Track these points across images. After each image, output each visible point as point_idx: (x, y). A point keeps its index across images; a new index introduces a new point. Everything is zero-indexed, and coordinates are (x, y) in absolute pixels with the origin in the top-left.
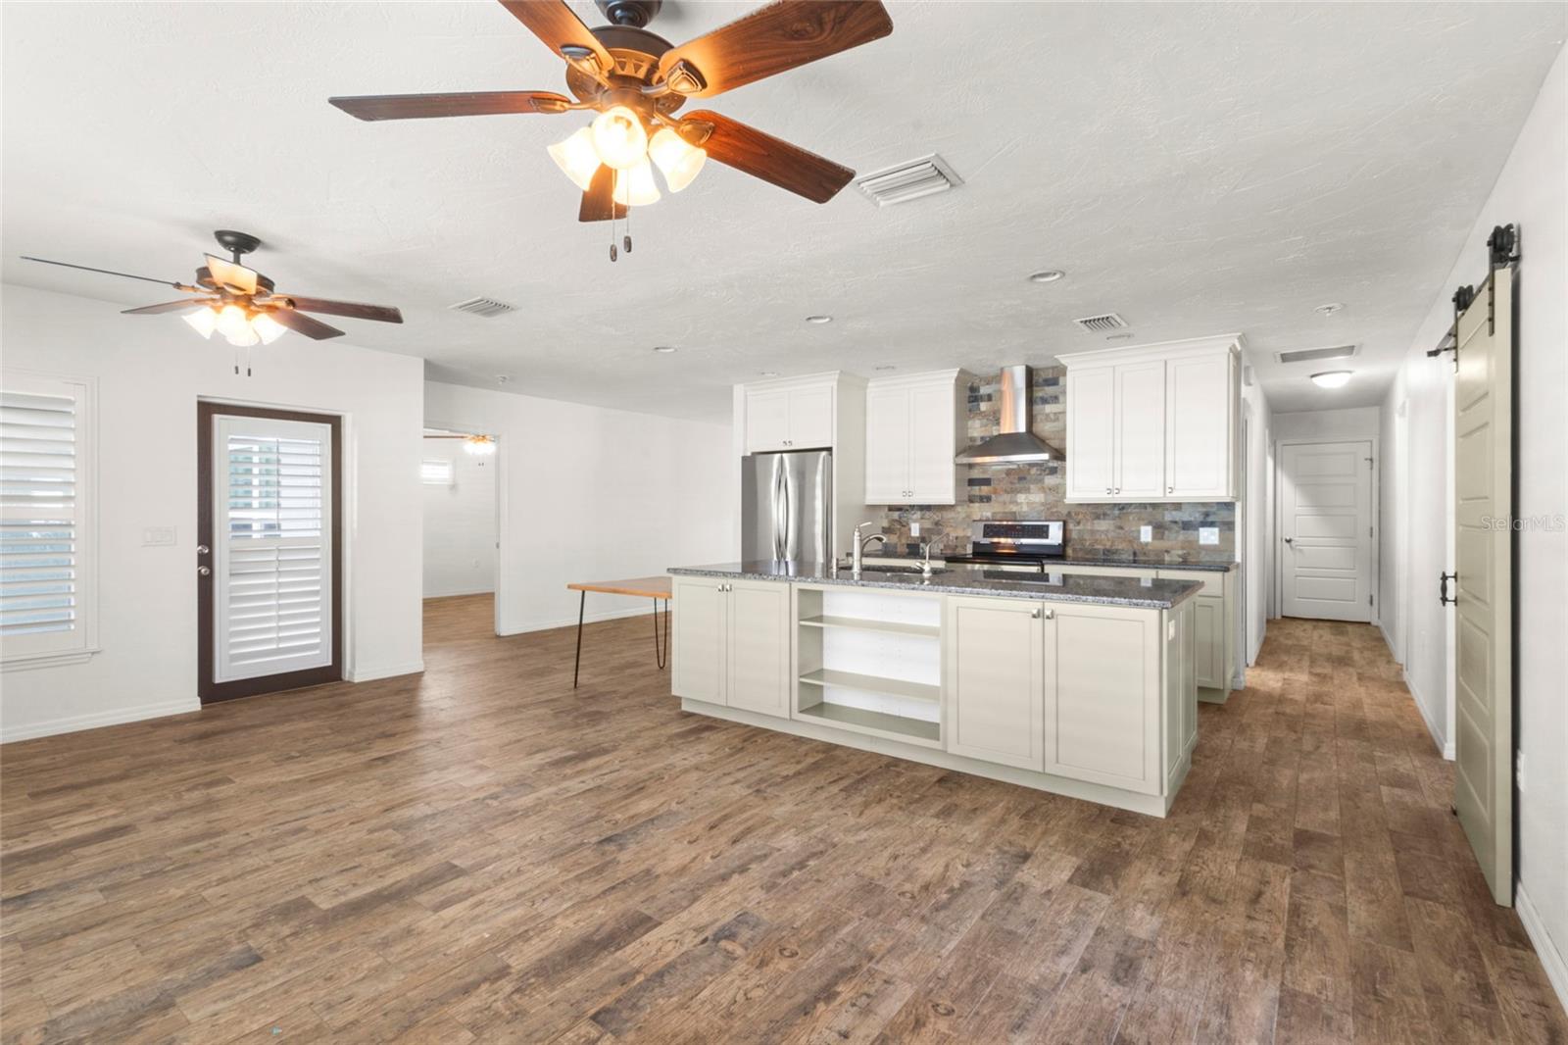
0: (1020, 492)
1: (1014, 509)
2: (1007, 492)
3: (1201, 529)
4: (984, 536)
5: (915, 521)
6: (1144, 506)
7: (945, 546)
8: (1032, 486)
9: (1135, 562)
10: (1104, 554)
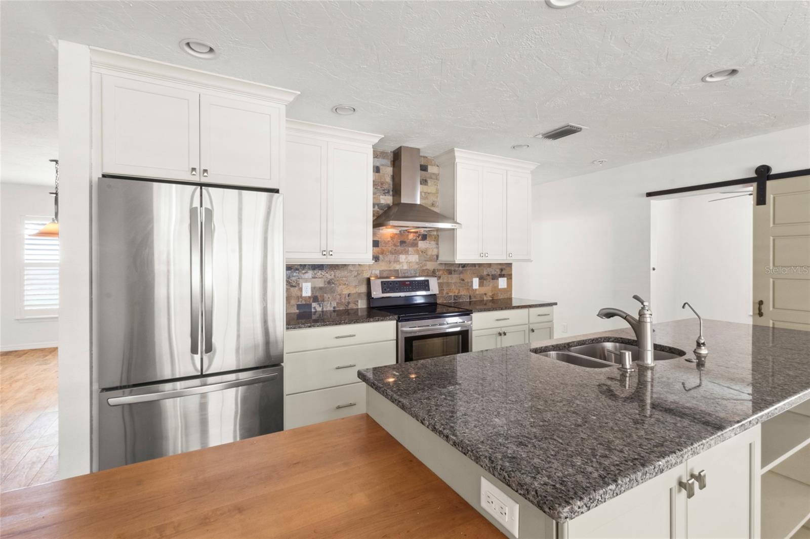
0: (401, 253)
1: (398, 267)
2: (392, 253)
3: (500, 279)
4: (383, 293)
5: (306, 281)
6: (474, 265)
7: (338, 303)
8: (410, 249)
10: (454, 299)
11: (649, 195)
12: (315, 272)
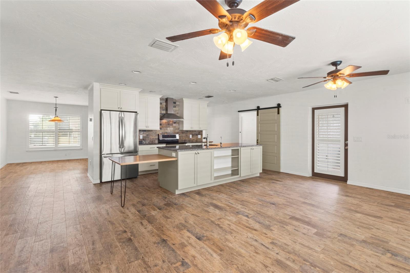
0: (168, 127)
1: (167, 131)
2: (165, 127)
3: (199, 135)
4: (163, 138)
5: (141, 134)
6: (190, 131)
7: (150, 141)
8: (171, 126)
9: (189, 142)
10: (184, 141)
11: (239, 111)
12: (144, 132)
